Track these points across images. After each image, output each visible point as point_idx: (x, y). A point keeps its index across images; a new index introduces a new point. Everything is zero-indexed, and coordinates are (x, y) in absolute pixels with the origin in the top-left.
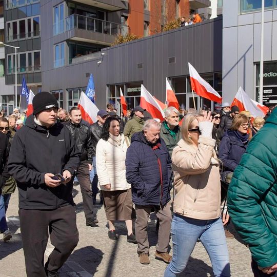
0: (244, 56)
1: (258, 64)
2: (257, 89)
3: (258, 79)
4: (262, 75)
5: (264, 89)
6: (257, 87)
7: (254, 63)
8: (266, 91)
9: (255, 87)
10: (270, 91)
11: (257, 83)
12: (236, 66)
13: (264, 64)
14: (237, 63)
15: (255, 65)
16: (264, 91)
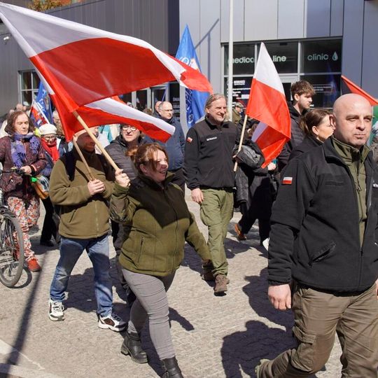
0: (208, 34)
1: (226, 46)
2: (226, 80)
3: (226, 65)
4: (231, 61)
5: (235, 79)
6: (226, 76)
7: (222, 44)
8: (237, 83)
9: (223, 76)
10: (243, 82)
11: (226, 72)
12: (199, 47)
13: (234, 45)
14: (200, 43)
15: (223, 48)
16: (235, 82)
